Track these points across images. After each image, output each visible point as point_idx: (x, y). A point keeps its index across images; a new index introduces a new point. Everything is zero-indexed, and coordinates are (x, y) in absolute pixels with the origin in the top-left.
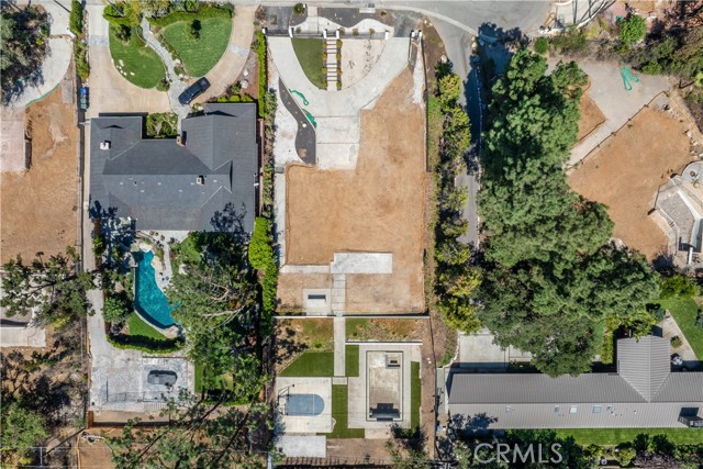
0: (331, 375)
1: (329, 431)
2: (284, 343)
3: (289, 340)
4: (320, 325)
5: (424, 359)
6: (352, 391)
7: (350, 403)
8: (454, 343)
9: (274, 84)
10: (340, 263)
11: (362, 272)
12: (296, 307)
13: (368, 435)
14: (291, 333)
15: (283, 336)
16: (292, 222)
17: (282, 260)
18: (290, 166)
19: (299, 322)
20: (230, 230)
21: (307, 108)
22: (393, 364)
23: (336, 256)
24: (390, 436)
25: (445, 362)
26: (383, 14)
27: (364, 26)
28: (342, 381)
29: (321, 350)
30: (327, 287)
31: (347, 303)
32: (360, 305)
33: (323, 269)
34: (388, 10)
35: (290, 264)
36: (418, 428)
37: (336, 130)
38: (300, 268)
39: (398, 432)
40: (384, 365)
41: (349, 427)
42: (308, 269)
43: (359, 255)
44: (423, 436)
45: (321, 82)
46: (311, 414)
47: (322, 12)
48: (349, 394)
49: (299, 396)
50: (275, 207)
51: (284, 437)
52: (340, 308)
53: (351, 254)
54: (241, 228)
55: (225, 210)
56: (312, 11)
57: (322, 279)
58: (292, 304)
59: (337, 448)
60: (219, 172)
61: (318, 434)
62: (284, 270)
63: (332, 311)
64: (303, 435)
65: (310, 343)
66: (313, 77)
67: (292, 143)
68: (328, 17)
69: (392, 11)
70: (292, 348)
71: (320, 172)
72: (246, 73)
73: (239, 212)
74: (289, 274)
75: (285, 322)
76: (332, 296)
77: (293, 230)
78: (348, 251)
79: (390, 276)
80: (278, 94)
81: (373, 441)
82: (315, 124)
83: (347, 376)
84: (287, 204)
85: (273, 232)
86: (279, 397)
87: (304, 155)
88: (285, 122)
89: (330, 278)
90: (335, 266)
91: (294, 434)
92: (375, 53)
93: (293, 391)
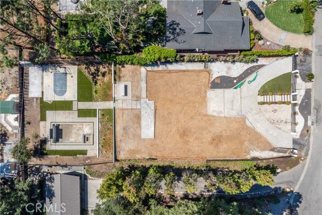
0: (79, 100)
1: (45, 99)
2: (98, 70)
3: (100, 73)
4: (109, 92)
5: (89, 158)
6: (69, 113)
7: (61, 112)
8: (99, 176)
9: (262, 61)
10: (148, 105)
11: (142, 119)
12: (120, 77)
13: (42, 124)
14: (104, 75)
15: (102, 69)
16: (174, 74)
17: (149, 68)
18: (209, 72)
19: (110, 79)
20: (168, 33)
21: (246, 83)
22: (86, 139)
23: (152, 103)
24: (42, 137)
25: (87, 171)
26: (308, 131)
27: (300, 119)
28: (75, 107)
29: (94, 94)
30: (133, 96)
31: (122, 109)
32: (121, 118)
33: (144, 94)
34: (310, 134)
35: (147, 74)
36: (46, 154)
37: (232, 102)
38: (144, 79)
39: (44, 142)
40: (85, 133)
41: (47, 112)
42: (143, 85)
43: (153, 117)
44: (42, 157)
45: (263, 91)
46: (55, 88)
47: (308, 92)
48: (68, 111)
49: (66, 81)
50: (183, 63)
51: (41, 71)
52: (119, 105)
53: (153, 112)
54: (169, 40)
55: (180, 29)
56: (309, 85)
57: (137, 93)
58: (121, 75)
59: (34, 104)
60: (205, 25)
61: (43, 92)
62: (143, 70)
63: (117, 100)
64: (42, 84)
65: (98, 87)
66: (266, 87)
67: (224, 74)
68: (305, 96)
69: (309, 136)
70: (95, 75)
71: (205, 92)
72: (268, 43)
73: (179, 38)
74: (140, 73)
75: (110, 70)
76: (126, 100)
77: (168, 75)
78: (156, 110)
79: (139, 136)
80: (255, 64)
81: (39, 126)
82: (236, 88)
83: (78, 110)
84: (184, 71)
85: (167, 62)
86: (65, 68)
87: (216, 81)
88: (237, 69)
89: (138, 98)
90: (146, 102)
91: (42, 78)
92: (282, 126)
93: (68, 76)
